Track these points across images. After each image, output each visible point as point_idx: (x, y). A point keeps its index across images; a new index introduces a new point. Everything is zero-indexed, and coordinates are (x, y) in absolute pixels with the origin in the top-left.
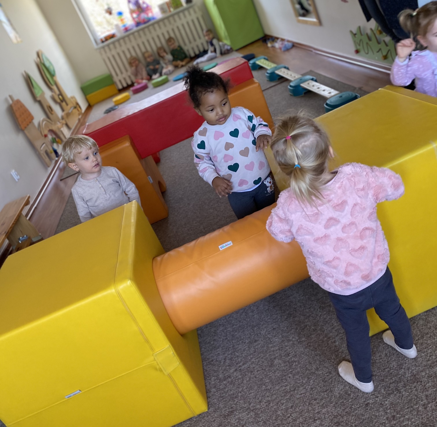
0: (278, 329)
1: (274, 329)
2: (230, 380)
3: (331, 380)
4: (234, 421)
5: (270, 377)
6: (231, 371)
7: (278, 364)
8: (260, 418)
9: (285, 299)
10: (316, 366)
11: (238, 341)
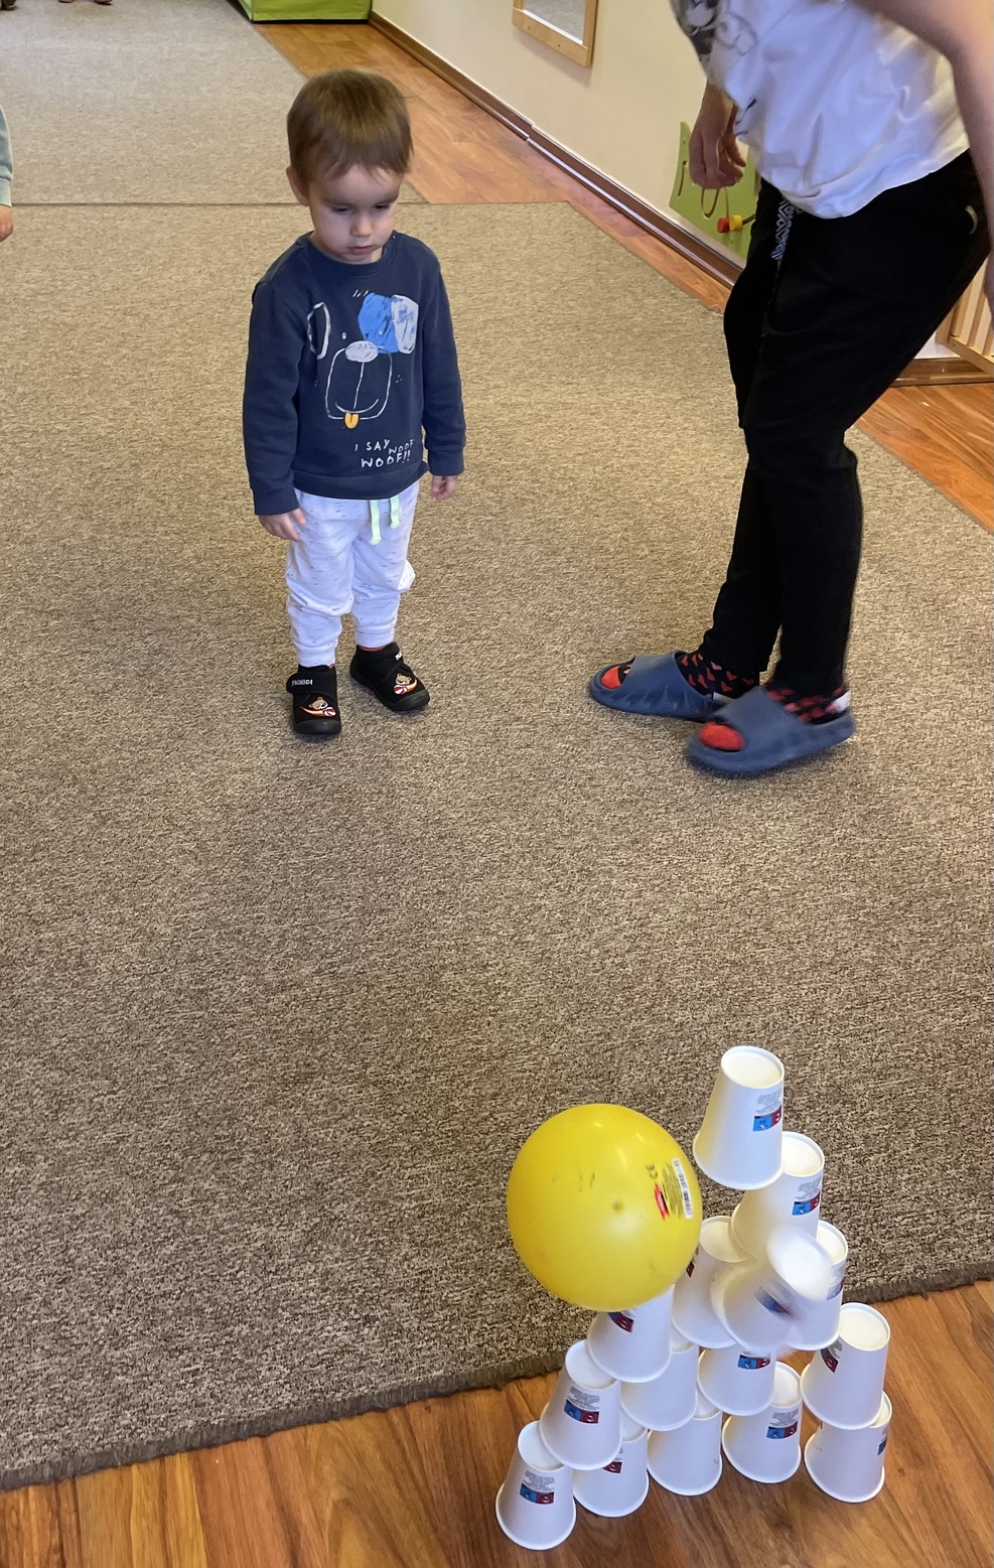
0: (453, 895)
1: (439, 892)
2: (299, 993)
3: (610, 1053)
4: (315, 1100)
5: (429, 1010)
6: (305, 971)
7: (452, 983)
8: (399, 1106)
9: (474, 825)
10: (568, 1011)
11: (324, 898)
